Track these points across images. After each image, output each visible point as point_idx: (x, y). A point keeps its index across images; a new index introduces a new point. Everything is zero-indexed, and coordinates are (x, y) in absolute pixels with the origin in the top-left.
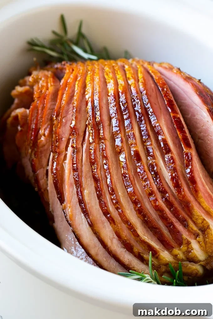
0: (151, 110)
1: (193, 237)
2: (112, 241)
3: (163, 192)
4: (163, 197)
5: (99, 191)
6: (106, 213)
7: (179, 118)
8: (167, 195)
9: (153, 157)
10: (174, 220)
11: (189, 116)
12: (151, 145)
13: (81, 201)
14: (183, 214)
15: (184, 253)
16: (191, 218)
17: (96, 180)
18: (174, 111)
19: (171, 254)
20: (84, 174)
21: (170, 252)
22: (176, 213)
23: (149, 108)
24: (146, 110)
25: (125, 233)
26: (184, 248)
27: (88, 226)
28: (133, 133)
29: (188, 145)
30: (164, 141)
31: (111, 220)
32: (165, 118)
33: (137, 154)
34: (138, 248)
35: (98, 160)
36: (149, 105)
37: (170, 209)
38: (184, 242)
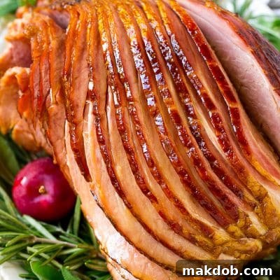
0: (185, 58)
1: (250, 208)
2: (156, 223)
3: (211, 159)
4: (212, 165)
5: (134, 165)
6: (145, 190)
7: (217, 67)
8: (216, 162)
9: (194, 116)
10: (227, 191)
11: (227, 59)
12: (190, 101)
13: (114, 180)
14: (236, 183)
15: (241, 229)
16: (246, 187)
17: (129, 151)
18: (210, 58)
19: (227, 232)
20: (113, 146)
21: (226, 230)
22: (228, 183)
23: (181, 56)
24: (178, 59)
25: (172, 212)
26: (241, 223)
27: (125, 207)
28: (168, 89)
29: (232, 99)
30: (205, 95)
31: (153, 198)
32: (201, 66)
33: (175, 115)
34: (188, 228)
35: (129, 126)
36: (181, 52)
37: (221, 178)
38: (241, 216)
